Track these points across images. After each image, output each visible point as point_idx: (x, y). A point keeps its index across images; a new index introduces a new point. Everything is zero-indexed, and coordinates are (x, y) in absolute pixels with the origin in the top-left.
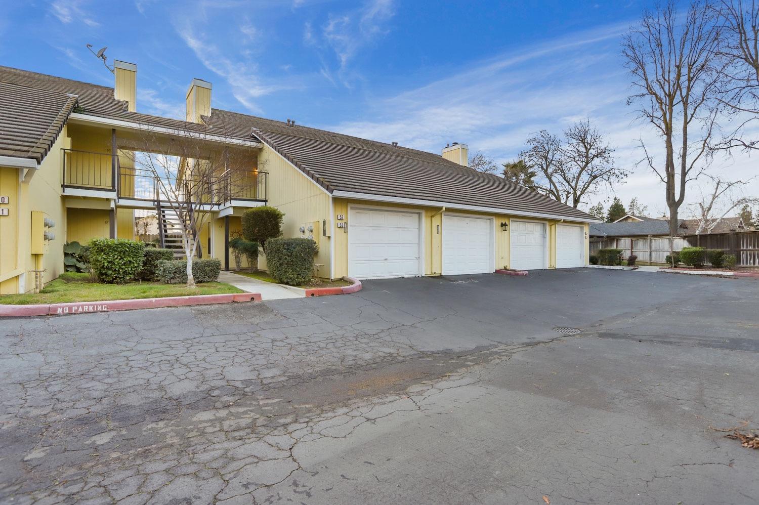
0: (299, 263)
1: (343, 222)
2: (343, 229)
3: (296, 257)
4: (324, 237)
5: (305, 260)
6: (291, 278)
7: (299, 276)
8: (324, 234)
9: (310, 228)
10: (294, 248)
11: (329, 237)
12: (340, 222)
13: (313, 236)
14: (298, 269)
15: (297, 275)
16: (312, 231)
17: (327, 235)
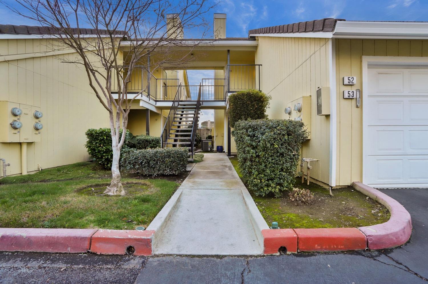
0: (270, 159)
1: (354, 89)
2: (354, 101)
3: (265, 149)
4: (319, 117)
5: (282, 154)
6: (256, 185)
7: (270, 182)
8: (319, 111)
9: (298, 106)
10: (263, 134)
11: (328, 116)
12: (347, 89)
13: (302, 117)
14: (268, 171)
15: (268, 180)
16: (299, 111)
17: (324, 112)
